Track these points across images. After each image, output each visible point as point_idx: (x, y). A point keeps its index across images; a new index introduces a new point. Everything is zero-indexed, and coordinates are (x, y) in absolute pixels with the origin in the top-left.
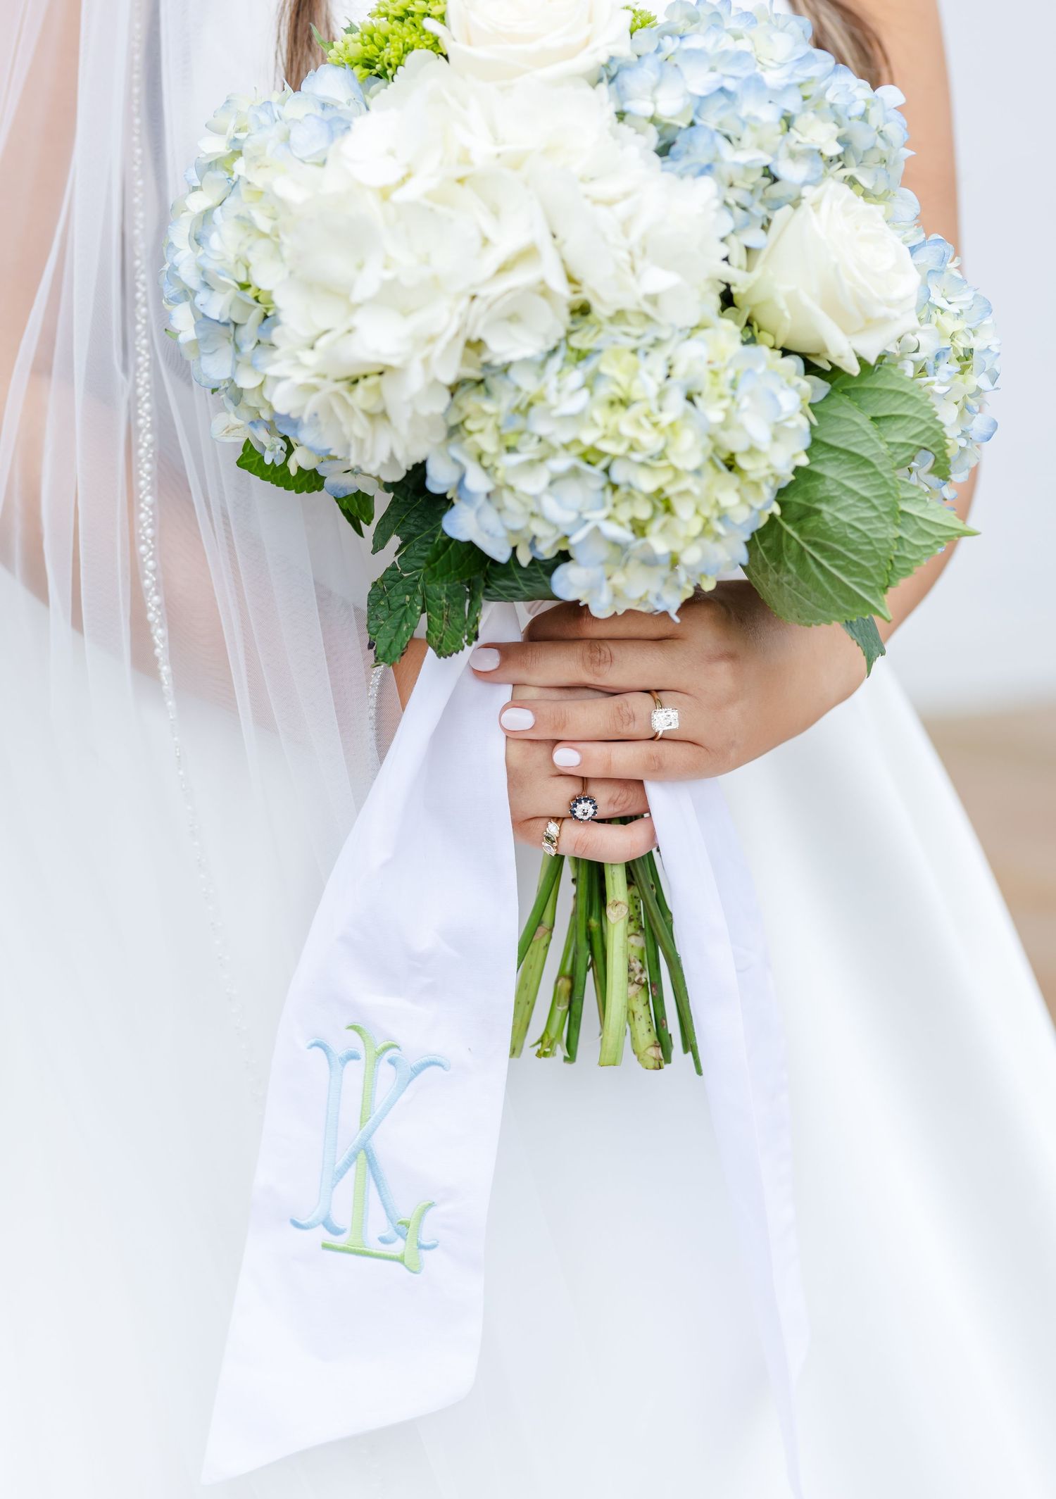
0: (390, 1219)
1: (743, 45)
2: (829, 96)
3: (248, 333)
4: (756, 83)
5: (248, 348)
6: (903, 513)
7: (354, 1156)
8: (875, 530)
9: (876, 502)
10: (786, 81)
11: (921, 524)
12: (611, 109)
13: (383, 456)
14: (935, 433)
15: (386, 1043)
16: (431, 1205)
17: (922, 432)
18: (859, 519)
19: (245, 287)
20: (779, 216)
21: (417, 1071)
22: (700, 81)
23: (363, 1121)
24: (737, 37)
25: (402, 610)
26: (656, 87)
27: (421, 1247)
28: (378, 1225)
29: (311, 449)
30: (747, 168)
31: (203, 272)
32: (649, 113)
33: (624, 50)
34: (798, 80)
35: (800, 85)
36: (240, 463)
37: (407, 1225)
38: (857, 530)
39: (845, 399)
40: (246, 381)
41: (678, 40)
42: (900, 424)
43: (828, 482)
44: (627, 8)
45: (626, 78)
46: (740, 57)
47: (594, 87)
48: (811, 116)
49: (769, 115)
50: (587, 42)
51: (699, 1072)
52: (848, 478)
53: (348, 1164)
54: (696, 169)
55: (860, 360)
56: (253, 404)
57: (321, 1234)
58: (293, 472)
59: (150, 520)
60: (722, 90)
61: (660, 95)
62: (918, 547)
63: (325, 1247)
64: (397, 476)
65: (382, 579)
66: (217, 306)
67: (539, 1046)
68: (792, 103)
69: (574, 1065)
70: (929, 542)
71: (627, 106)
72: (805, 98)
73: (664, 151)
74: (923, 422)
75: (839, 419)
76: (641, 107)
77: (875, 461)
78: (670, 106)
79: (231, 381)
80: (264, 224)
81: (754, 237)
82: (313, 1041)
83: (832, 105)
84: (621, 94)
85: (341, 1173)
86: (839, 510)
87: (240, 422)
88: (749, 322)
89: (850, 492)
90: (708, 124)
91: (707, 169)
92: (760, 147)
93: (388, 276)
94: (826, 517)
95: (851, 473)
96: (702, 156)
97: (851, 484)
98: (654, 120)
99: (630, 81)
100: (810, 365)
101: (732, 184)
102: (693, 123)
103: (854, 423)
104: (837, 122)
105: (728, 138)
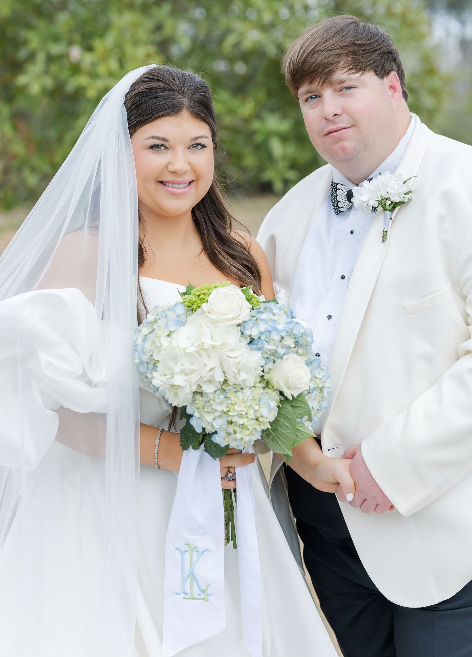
0: (199, 589)
1: (275, 318)
2: (294, 332)
4: (276, 329)
6: (298, 430)
9: (291, 429)
10: (283, 328)
11: (303, 433)
12: (239, 333)
14: (309, 412)
15: (194, 547)
17: (306, 411)
18: (287, 433)
19: (152, 356)
20: (278, 360)
21: (203, 552)
22: (263, 327)
23: (191, 566)
26: (252, 327)
27: (208, 596)
28: (197, 591)
32: (249, 334)
33: (247, 319)
34: (286, 329)
37: (204, 591)
38: (286, 435)
39: (288, 403)
41: (260, 314)
42: (301, 408)
43: (281, 422)
44: (250, 308)
45: (246, 324)
46: (274, 321)
47: (237, 326)
48: (288, 337)
49: (277, 337)
52: (286, 422)
53: (189, 576)
54: (258, 349)
55: (293, 396)
57: (183, 595)
60: (268, 330)
61: (253, 329)
62: (302, 438)
63: (184, 598)
68: (283, 334)
70: (304, 437)
71: (244, 332)
72: (287, 333)
73: (251, 342)
74: (306, 409)
75: (285, 408)
76: (247, 332)
77: (292, 419)
78: (255, 333)
81: (270, 365)
82: (177, 548)
83: (294, 334)
84: (244, 329)
85: (187, 579)
86: (283, 429)
88: (267, 382)
89: (285, 425)
90: (263, 338)
91: (260, 349)
92: (274, 345)
93: (183, 368)
94: (280, 431)
95: (286, 421)
96: (260, 346)
97: (286, 424)
98: (250, 336)
99: (248, 326)
100: (281, 393)
101: (266, 353)
102: (259, 338)
103: (289, 409)
104: (295, 338)
105: (267, 341)
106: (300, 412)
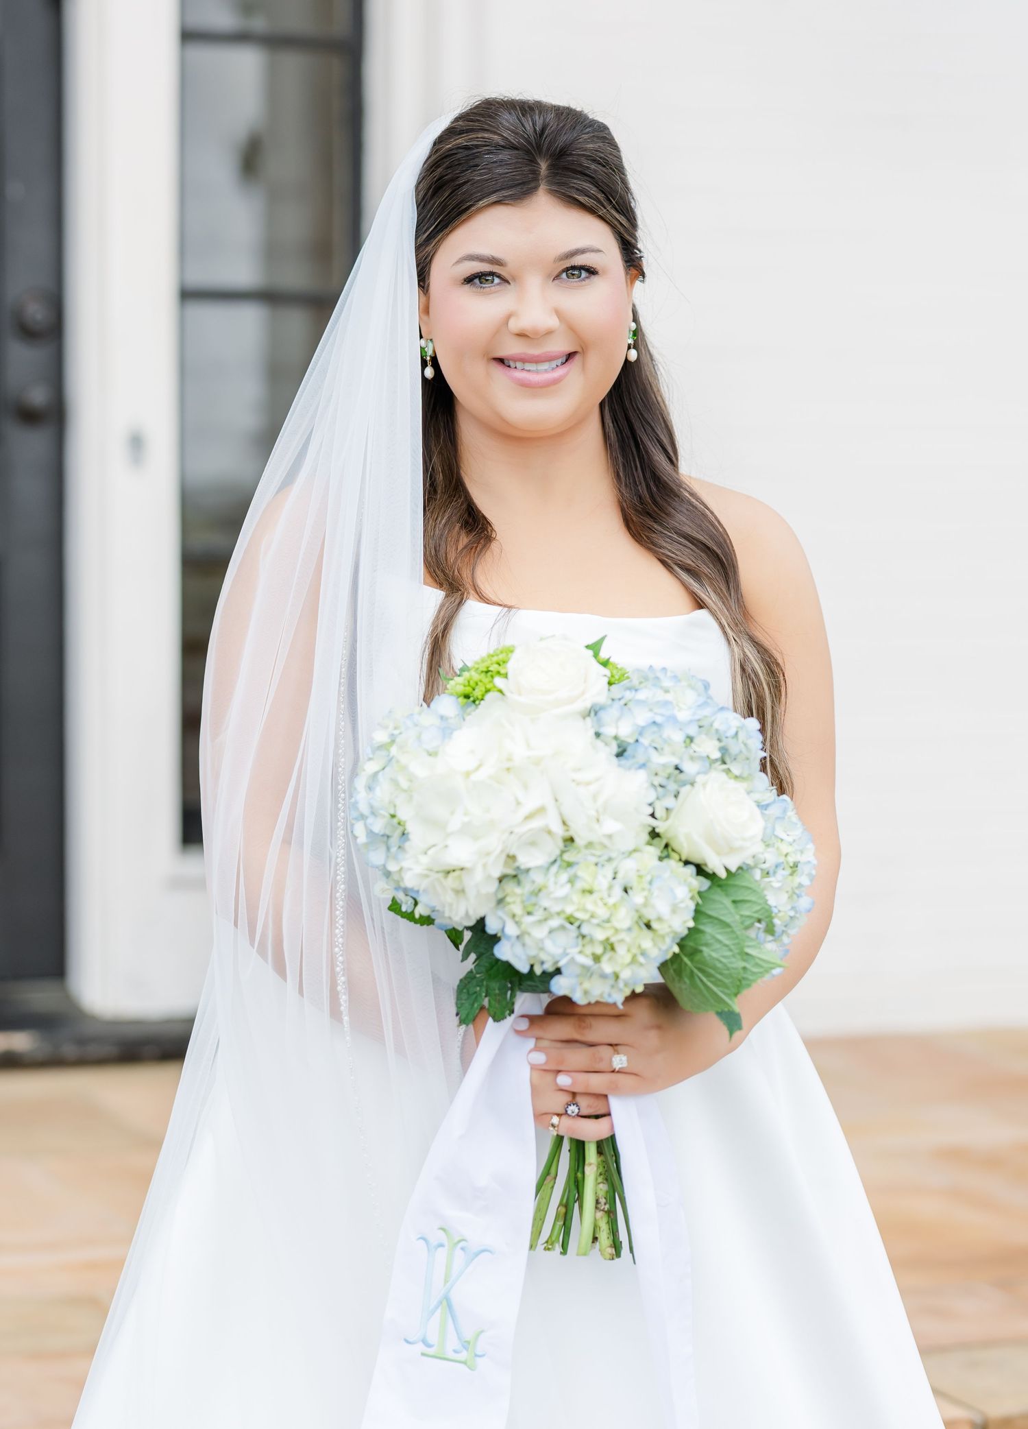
0: (459, 1338)
1: (669, 697)
2: (716, 725)
3: (394, 841)
4: (673, 719)
5: (394, 849)
6: (747, 954)
7: (440, 1303)
8: (731, 963)
9: (732, 947)
10: (690, 718)
11: (758, 961)
12: (591, 733)
13: (462, 912)
14: (767, 911)
15: (460, 1238)
16: (482, 1332)
17: (759, 910)
18: (724, 957)
19: (393, 816)
20: (684, 790)
21: (477, 1254)
22: (642, 717)
23: (446, 1281)
24: (667, 691)
25: (475, 995)
26: (619, 719)
27: (476, 1356)
28: (452, 1343)
29: (427, 906)
30: (664, 766)
31: (372, 807)
32: (613, 734)
33: (602, 699)
34: (697, 717)
35: (699, 720)
36: (390, 908)
37: (468, 1342)
38: (721, 962)
39: (718, 890)
40: (392, 867)
41: (634, 692)
42: (748, 905)
43: (706, 936)
44: (605, 676)
45: (602, 714)
46: (666, 703)
47: (584, 718)
48: (703, 737)
49: (678, 737)
50: (583, 693)
51: (635, 1263)
52: (718, 933)
53: (437, 1308)
54: (637, 765)
55: (727, 870)
56: (396, 878)
57: (420, 1347)
58: (417, 916)
59: (342, 933)
60: (654, 722)
61: (621, 723)
62: (755, 972)
63: (423, 1354)
64: (471, 923)
65: (466, 978)
66: (378, 826)
67: (546, 1245)
68: (692, 730)
69: (566, 1256)
70: (761, 970)
71: (602, 730)
72: (700, 727)
73: (620, 755)
74: (760, 904)
75: (714, 901)
76: (609, 731)
77: (732, 924)
78: (625, 730)
79: (384, 866)
80: (404, 784)
81: (669, 802)
82: (419, 1236)
83: (717, 731)
84: (600, 723)
85: (433, 1312)
86: (713, 951)
87: (389, 887)
88: (667, 846)
89: (719, 941)
90: (645, 741)
91: (643, 766)
92: (673, 754)
93: (466, 819)
94: (705, 954)
95: (719, 931)
96: (641, 758)
97: (720, 937)
98: (616, 738)
99: (605, 716)
100: (700, 870)
101: (656, 774)
102: (637, 741)
103: (722, 903)
104: (719, 740)
105: (655, 748)
106: (747, 913)
